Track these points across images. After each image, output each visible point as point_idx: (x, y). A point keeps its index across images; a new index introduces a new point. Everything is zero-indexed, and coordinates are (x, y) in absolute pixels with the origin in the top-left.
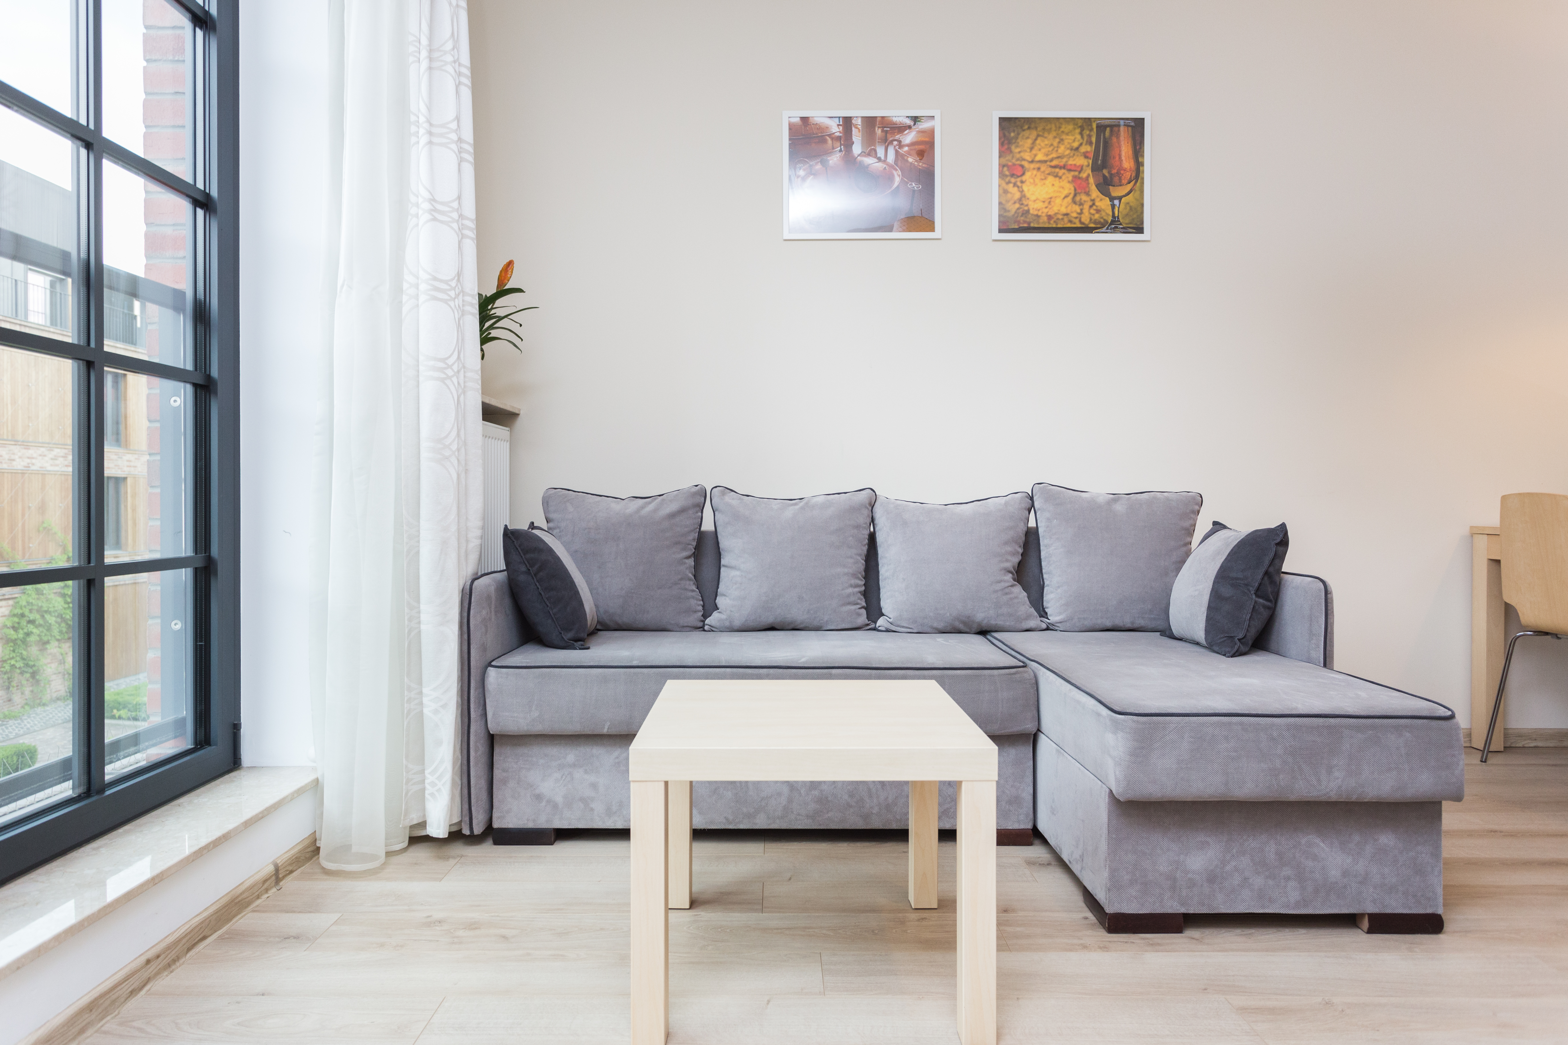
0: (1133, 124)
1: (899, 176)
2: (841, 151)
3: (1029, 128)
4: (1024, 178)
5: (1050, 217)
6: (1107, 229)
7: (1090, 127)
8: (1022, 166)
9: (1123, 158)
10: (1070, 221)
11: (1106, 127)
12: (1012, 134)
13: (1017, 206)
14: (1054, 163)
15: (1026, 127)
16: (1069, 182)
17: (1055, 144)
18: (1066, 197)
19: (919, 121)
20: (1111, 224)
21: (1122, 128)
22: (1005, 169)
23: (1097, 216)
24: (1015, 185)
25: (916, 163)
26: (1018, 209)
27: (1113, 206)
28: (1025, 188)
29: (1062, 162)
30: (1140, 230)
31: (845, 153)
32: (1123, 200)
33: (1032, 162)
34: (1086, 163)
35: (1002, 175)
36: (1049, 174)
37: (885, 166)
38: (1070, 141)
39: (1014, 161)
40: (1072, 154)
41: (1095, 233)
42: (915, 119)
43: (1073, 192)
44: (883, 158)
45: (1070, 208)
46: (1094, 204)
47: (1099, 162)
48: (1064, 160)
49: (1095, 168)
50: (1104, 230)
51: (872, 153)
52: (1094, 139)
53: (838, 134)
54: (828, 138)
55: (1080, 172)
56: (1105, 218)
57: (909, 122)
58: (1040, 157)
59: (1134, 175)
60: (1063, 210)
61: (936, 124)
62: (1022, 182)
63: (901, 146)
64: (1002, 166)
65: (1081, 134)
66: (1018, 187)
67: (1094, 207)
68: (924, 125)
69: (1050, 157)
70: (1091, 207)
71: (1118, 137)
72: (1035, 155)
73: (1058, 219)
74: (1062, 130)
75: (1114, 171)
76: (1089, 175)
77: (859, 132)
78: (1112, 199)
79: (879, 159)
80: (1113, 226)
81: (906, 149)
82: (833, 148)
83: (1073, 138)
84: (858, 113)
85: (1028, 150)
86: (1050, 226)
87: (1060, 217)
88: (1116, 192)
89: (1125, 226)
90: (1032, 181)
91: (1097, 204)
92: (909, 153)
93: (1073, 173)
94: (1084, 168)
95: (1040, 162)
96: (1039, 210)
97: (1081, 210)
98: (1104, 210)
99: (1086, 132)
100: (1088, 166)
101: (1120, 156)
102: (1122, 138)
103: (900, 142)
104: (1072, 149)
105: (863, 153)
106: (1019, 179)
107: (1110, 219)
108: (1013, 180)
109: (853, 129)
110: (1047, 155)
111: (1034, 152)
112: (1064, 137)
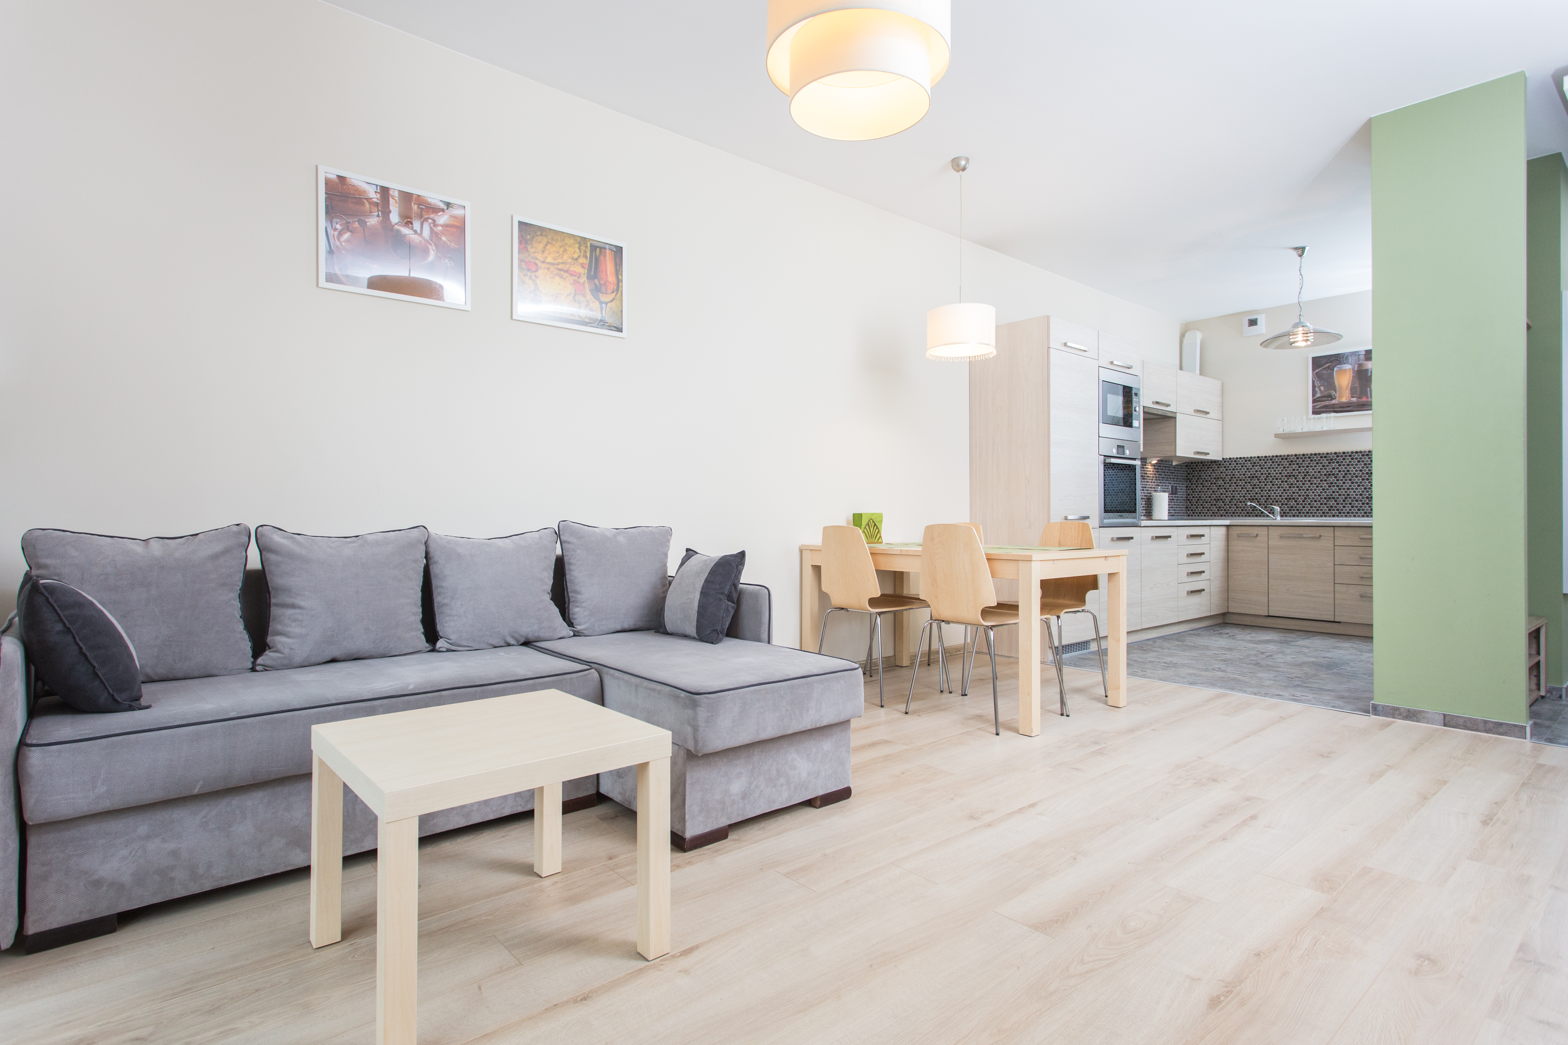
0: (614, 249)
1: (434, 250)
2: (378, 216)
3: (541, 235)
4: (537, 274)
6: (598, 325)
7: (585, 245)
8: (536, 264)
9: (608, 273)
11: (596, 247)
12: (529, 237)
13: (532, 295)
14: (560, 267)
15: (539, 233)
16: (571, 284)
17: (561, 252)
18: (569, 295)
19: (451, 207)
20: (600, 321)
21: (608, 251)
22: (523, 263)
23: (591, 314)
24: (530, 278)
25: (448, 243)
27: (602, 309)
28: (538, 282)
29: (566, 267)
30: (620, 330)
31: (383, 219)
32: (608, 304)
33: (544, 262)
34: (583, 272)
35: (520, 268)
36: (556, 275)
37: (420, 239)
38: (572, 252)
39: (530, 258)
40: (573, 263)
41: (589, 326)
42: (448, 205)
43: (573, 292)
44: (419, 231)
46: (588, 305)
47: (592, 273)
48: (567, 266)
49: (589, 277)
50: (595, 325)
52: (588, 255)
53: (375, 200)
54: (365, 201)
55: (579, 278)
56: (596, 316)
57: (442, 206)
58: (549, 260)
59: (615, 288)
61: (467, 214)
62: (536, 277)
63: (435, 225)
64: (520, 260)
65: (579, 248)
66: (533, 280)
67: (589, 307)
68: (456, 212)
69: (557, 261)
70: (586, 306)
71: (605, 257)
72: (546, 258)
74: (565, 242)
75: (602, 282)
76: (585, 281)
77: (397, 203)
78: (601, 303)
79: (415, 232)
80: (602, 323)
81: (440, 228)
82: (371, 212)
83: (574, 250)
84: (395, 186)
85: (541, 252)
88: (604, 298)
89: (610, 325)
90: (543, 277)
91: (590, 305)
93: (573, 277)
94: (582, 275)
95: (549, 263)
97: (580, 307)
98: (595, 311)
99: (583, 248)
100: (584, 274)
101: (606, 271)
102: (607, 258)
103: (434, 221)
104: (573, 259)
105: (400, 223)
106: (533, 274)
107: (600, 318)
108: (529, 274)
109: (391, 199)
110: (555, 259)
111: (545, 254)
112: (567, 248)
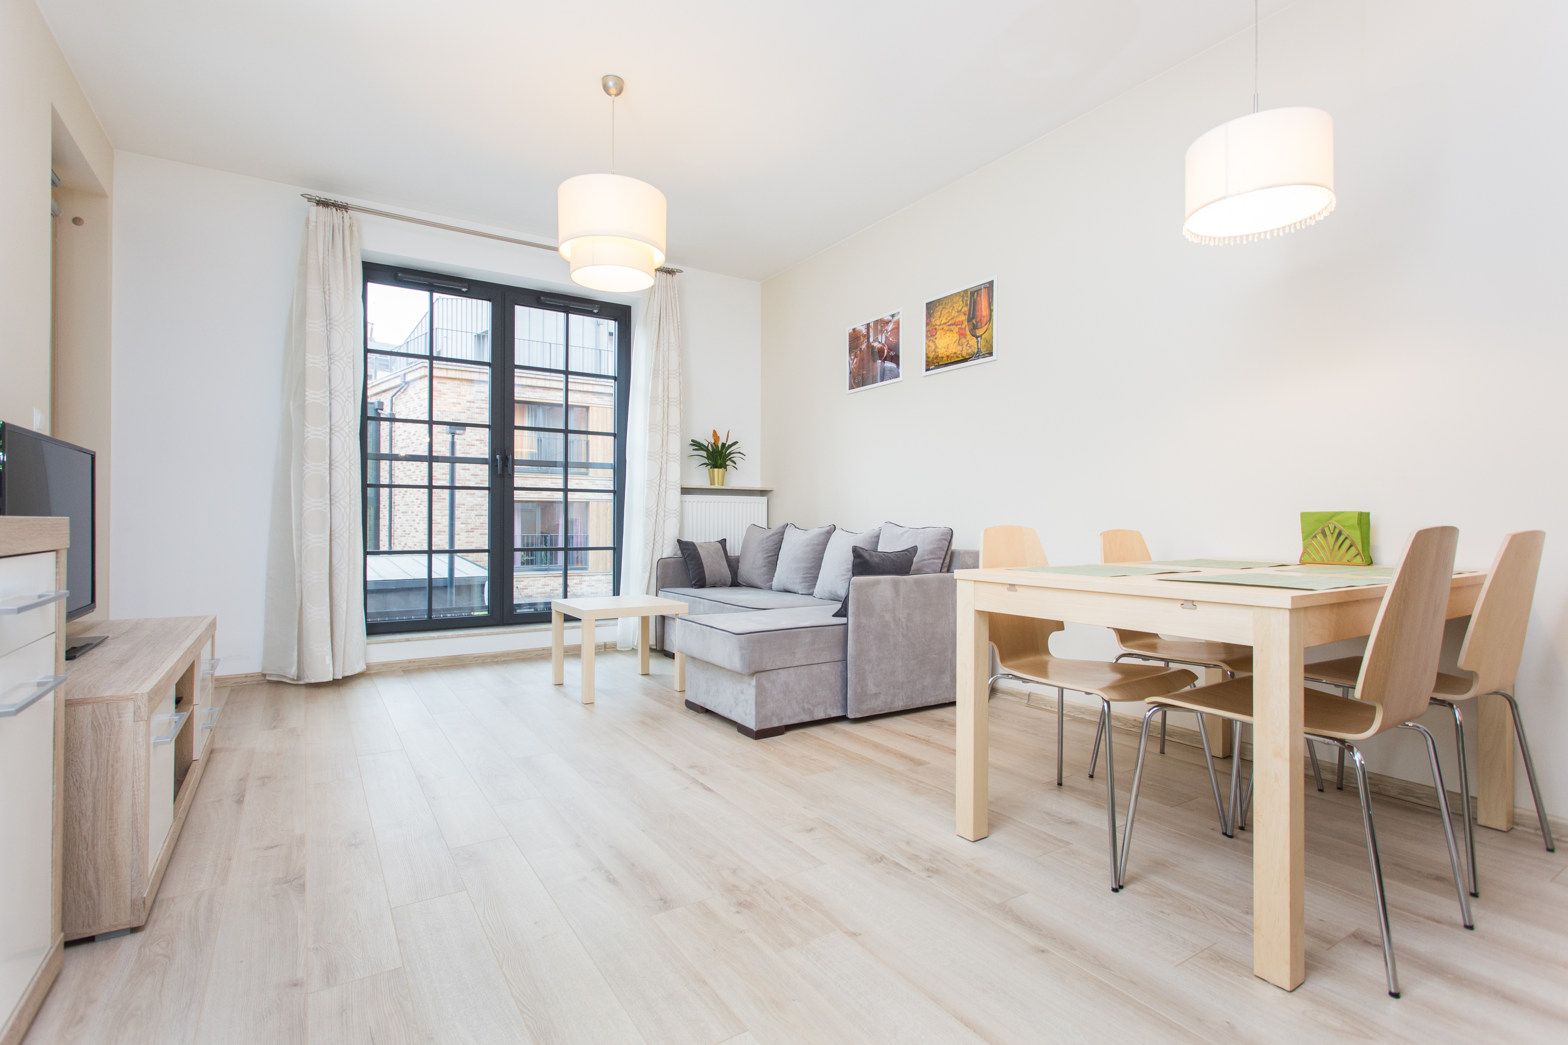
0: (988, 286)
4: (936, 336)
5: (948, 357)
6: (975, 357)
7: (967, 295)
8: (936, 329)
9: (983, 310)
10: (957, 357)
11: (974, 293)
12: (932, 311)
13: (933, 353)
14: (949, 323)
15: (938, 305)
16: (956, 333)
17: (950, 311)
18: (955, 342)
20: (977, 353)
21: (982, 290)
22: (929, 333)
23: (970, 351)
24: (933, 341)
26: (934, 355)
27: (978, 342)
28: (937, 342)
30: (991, 354)
32: (983, 337)
34: (965, 319)
35: (927, 337)
36: (947, 330)
38: (957, 307)
39: (932, 327)
40: (958, 315)
41: (969, 361)
42: (893, 316)
43: (958, 338)
45: (957, 348)
46: (968, 343)
47: (971, 316)
48: (954, 320)
49: (969, 320)
50: (973, 358)
52: (968, 302)
53: (865, 333)
54: (861, 337)
55: (962, 325)
56: (974, 350)
57: (890, 318)
58: (943, 321)
59: (988, 319)
60: (954, 351)
61: (900, 317)
62: (936, 339)
64: (927, 331)
65: (963, 301)
67: (968, 345)
68: (896, 319)
69: (948, 320)
70: (967, 345)
71: (980, 296)
72: (941, 321)
73: (951, 357)
74: (954, 301)
75: (978, 320)
76: (966, 325)
78: (977, 337)
79: (879, 342)
80: (978, 355)
82: (863, 341)
83: (958, 304)
84: (871, 320)
86: (948, 362)
87: (952, 355)
88: (979, 332)
90: (940, 337)
91: (970, 343)
92: (890, 336)
93: (958, 327)
94: (963, 322)
95: (944, 324)
96: (943, 354)
97: (962, 348)
98: (973, 346)
99: (965, 298)
100: (965, 320)
101: (981, 308)
102: (982, 297)
103: (887, 330)
104: (958, 312)
106: (934, 338)
107: (977, 350)
108: (932, 339)
110: (947, 319)
111: (941, 319)
112: (954, 305)
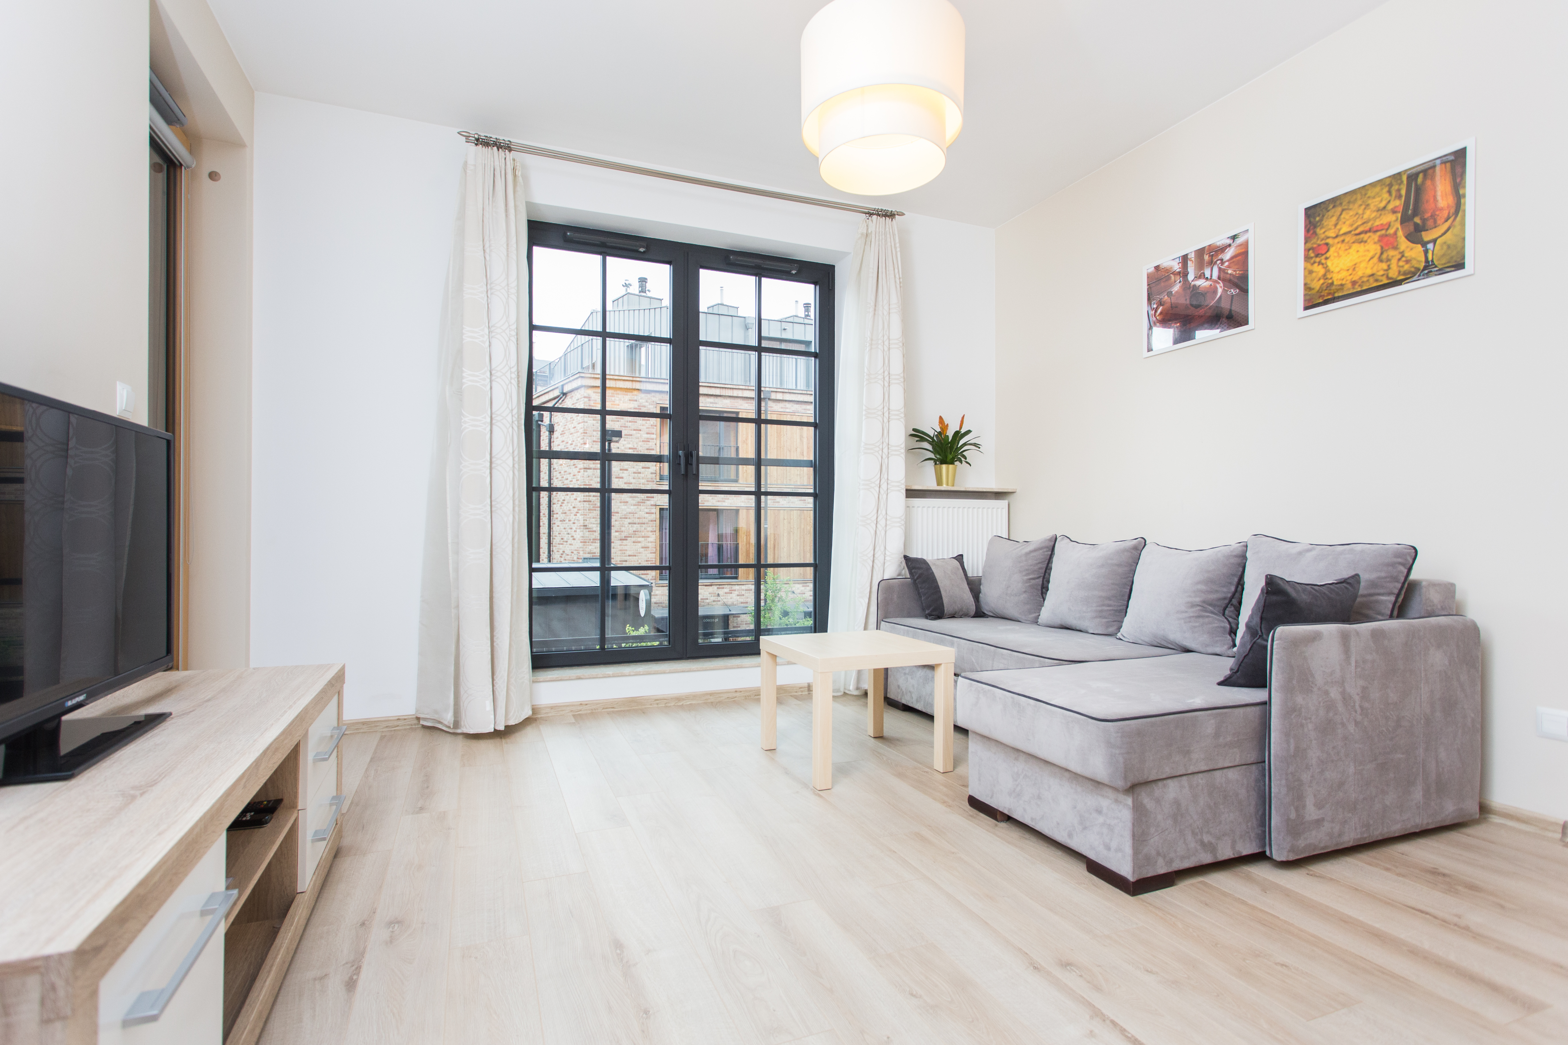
0: (1452, 158)
1: (1221, 287)
2: (1180, 282)
3: (1334, 207)
4: (1328, 255)
5: (1354, 283)
6: (1419, 276)
7: (1399, 182)
8: (1327, 244)
9: (1440, 198)
10: (1377, 280)
11: (1416, 175)
12: (1317, 219)
13: (1322, 281)
14: (1358, 231)
15: (1331, 206)
16: (1375, 243)
17: (1360, 212)
18: (1372, 258)
19: (1237, 238)
20: (1423, 270)
21: (1438, 169)
22: (1311, 252)
23: (1407, 267)
24: (1320, 263)
25: (1234, 273)
26: (1323, 284)
27: (1426, 252)
28: (1329, 263)
29: (1368, 226)
30: (1460, 266)
31: (1183, 283)
32: (1438, 241)
33: (1337, 236)
34: (1394, 219)
35: (1307, 258)
36: (1353, 243)
37: (1211, 283)
38: (1377, 203)
39: (1319, 242)
40: (1378, 215)
41: (1404, 284)
42: (1234, 238)
43: (1379, 252)
44: (1209, 278)
45: (1375, 268)
46: (1403, 256)
47: (1410, 212)
48: (1370, 224)
49: (1405, 220)
50: (1415, 278)
51: (1201, 276)
52: (1403, 192)
54: (1171, 275)
55: (1387, 229)
56: (1416, 266)
57: (1229, 241)
58: (1345, 229)
59: (1453, 211)
60: (1369, 272)
61: (1250, 236)
62: (1326, 258)
63: (1222, 263)
64: (1307, 250)
65: (1389, 192)
66: (1323, 264)
67: (1404, 259)
68: (1239, 241)
69: (1355, 226)
70: (1399, 260)
71: (1433, 178)
72: (1340, 230)
73: (1363, 282)
74: (1367, 196)
75: (1427, 215)
76: (1397, 229)
77: (1193, 263)
78: (1424, 244)
80: (1426, 271)
81: (1227, 264)
82: (1175, 282)
83: (1379, 199)
84: (1190, 249)
85: (1333, 227)
86: (1355, 291)
87: (1365, 279)
88: (1427, 236)
89: (1440, 267)
90: (1336, 254)
91: (1406, 254)
92: (1229, 267)
93: (1379, 233)
94: (1392, 224)
95: (1345, 234)
96: (1343, 279)
97: (1389, 266)
98: (1415, 259)
99: (1396, 187)
100: (1397, 220)
101: (1434, 197)
102: (1438, 178)
103: (1222, 260)
104: (1378, 211)
105: (1195, 279)
106: (1324, 257)
107: (1423, 264)
108: (1318, 260)
109: (1189, 262)
110: (1352, 225)
111: (1338, 227)
112: (1370, 202)
